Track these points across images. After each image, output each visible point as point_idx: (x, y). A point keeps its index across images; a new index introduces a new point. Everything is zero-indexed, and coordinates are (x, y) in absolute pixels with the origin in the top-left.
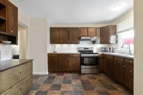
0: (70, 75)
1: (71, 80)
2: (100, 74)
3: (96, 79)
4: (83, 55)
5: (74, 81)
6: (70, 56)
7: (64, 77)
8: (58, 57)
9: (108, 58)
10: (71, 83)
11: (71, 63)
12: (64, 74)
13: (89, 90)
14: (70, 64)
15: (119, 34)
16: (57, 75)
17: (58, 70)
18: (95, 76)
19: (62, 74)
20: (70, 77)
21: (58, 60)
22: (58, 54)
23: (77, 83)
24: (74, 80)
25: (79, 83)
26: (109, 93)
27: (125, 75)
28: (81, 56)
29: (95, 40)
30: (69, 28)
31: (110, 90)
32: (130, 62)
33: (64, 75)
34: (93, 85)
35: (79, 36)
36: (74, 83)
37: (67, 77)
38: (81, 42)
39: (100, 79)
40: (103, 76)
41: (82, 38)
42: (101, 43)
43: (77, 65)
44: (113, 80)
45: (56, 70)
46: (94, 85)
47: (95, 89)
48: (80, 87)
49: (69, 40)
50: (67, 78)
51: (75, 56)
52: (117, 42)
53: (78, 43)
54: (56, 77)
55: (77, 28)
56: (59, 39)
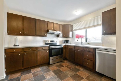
0: (39, 69)
1: (43, 75)
2: (64, 61)
3: (64, 66)
4: (51, 47)
5: (47, 75)
6: (38, 50)
7: (33, 74)
8: (23, 52)
9: (69, 48)
10: (45, 78)
11: (40, 56)
12: (31, 70)
13: (65, 78)
14: (39, 58)
15: (74, 32)
16: (22, 74)
17: (23, 68)
18: (62, 64)
19: (29, 71)
20: (40, 72)
21: (23, 55)
22: (23, 49)
23: (51, 75)
24: (46, 73)
25: (53, 76)
26: (78, 75)
27: (84, 58)
28: (50, 48)
29: (59, 34)
30: (36, 19)
31: (77, 72)
32: (87, 50)
33: (32, 72)
34: (64, 72)
35: (47, 30)
36: (48, 77)
37: (37, 73)
38: (48, 35)
39: (67, 65)
40: (67, 62)
41: (50, 31)
42: (63, 37)
43: (46, 57)
44: (74, 64)
45: (19, 69)
46: (66, 72)
47: (68, 75)
48: (56, 79)
49: (36, 33)
50: (37, 75)
51: (44, 49)
52: (73, 36)
53: (46, 36)
54: (22, 77)
55: (44, 21)
56: (23, 30)
